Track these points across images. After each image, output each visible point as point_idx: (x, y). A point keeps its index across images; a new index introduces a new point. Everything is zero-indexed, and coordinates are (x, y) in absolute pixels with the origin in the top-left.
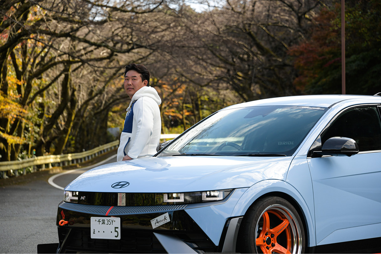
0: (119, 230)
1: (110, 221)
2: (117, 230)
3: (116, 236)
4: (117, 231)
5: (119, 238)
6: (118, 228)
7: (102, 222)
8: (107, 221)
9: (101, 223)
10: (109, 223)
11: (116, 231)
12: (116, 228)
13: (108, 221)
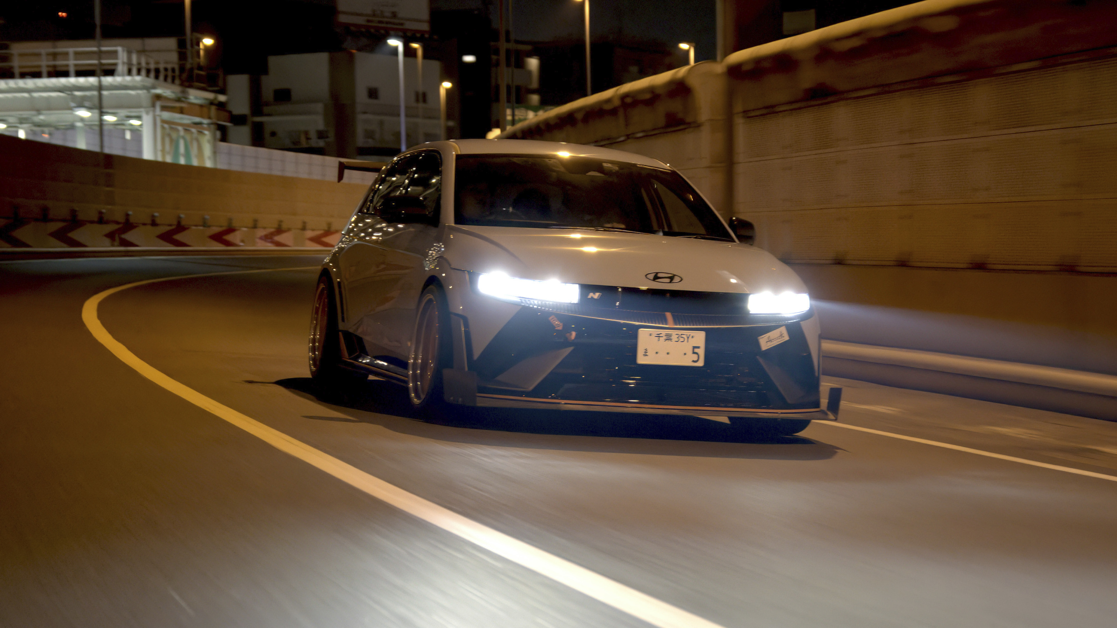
0: (701, 352)
1: (683, 336)
2: (696, 350)
3: (694, 361)
4: (697, 353)
5: (701, 363)
6: (698, 347)
7: (665, 338)
8: (677, 336)
9: (662, 339)
10: (682, 340)
11: (694, 353)
12: (694, 347)
13: (679, 336)
